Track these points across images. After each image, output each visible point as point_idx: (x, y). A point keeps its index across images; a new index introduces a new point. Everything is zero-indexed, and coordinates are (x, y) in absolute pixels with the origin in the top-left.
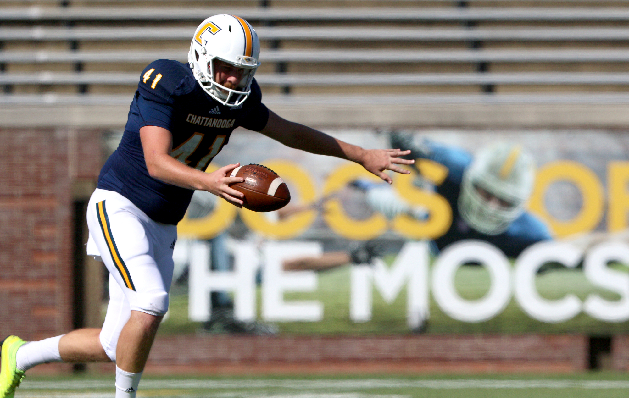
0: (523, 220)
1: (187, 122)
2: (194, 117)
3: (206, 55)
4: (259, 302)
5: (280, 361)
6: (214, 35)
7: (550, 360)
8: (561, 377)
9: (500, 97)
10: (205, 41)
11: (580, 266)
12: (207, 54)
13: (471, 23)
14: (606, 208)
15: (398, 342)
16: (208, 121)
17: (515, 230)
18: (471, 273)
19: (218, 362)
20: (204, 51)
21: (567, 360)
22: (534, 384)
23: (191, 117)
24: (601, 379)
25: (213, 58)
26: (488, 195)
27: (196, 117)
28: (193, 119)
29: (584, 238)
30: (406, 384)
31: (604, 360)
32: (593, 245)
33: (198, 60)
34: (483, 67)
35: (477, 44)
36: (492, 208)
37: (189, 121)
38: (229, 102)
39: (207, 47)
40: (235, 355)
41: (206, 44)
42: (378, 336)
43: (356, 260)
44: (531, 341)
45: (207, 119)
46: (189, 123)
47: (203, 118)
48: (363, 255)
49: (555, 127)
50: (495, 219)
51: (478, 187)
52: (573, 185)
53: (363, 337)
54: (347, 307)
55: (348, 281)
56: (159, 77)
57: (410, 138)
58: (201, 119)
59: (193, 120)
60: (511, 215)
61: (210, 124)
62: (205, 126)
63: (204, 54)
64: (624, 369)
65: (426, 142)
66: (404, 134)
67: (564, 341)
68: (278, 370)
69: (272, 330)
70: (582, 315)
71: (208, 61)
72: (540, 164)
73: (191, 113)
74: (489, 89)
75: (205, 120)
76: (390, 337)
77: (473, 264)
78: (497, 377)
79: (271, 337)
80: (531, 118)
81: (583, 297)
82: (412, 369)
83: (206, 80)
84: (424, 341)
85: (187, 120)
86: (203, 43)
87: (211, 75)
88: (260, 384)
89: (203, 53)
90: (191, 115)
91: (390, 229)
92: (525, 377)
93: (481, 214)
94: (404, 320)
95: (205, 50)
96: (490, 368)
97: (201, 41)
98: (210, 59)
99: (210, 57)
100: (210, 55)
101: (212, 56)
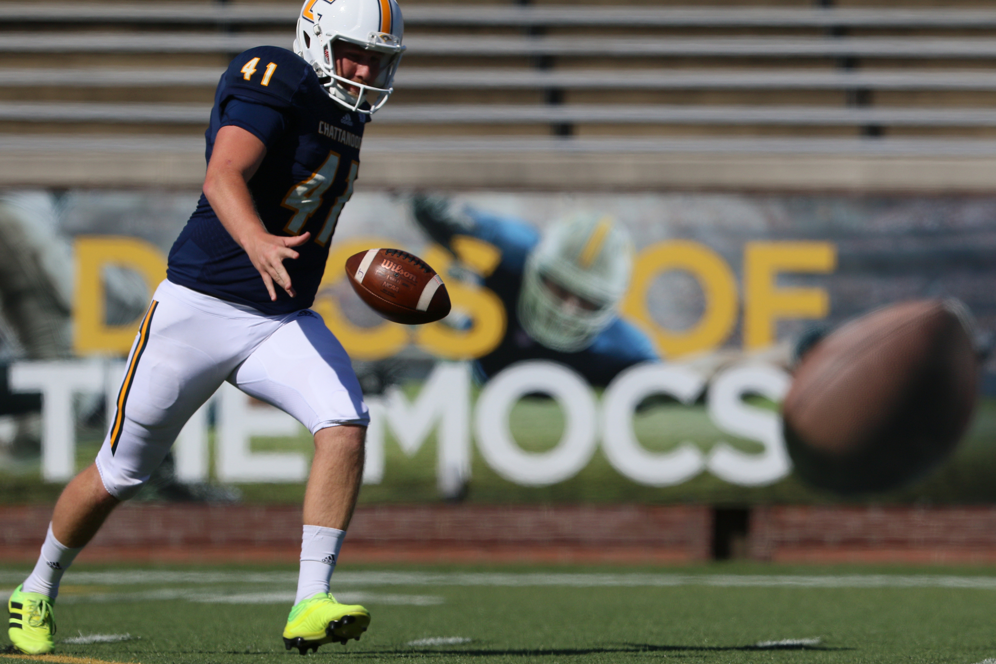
0: (615, 330)
1: (321, 134)
3: (320, 35)
4: (212, 453)
5: (246, 543)
6: (331, 3)
7: (656, 544)
8: (672, 570)
9: (581, 143)
10: (319, 15)
11: (702, 399)
12: (322, 33)
13: (538, 30)
14: (741, 313)
15: (423, 516)
16: (341, 134)
17: (604, 344)
18: (536, 410)
19: (150, 544)
20: (317, 30)
21: (681, 544)
22: (632, 580)
23: (323, 126)
24: (739, 573)
25: (331, 38)
26: (562, 292)
28: (326, 129)
29: (707, 359)
30: (437, 579)
31: (737, 544)
32: (720, 369)
33: (308, 45)
34: (555, 96)
35: (546, 62)
36: (568, 311)
38: (360, 107)
39: (322, 24)
40: (175, 534)
41: (319, 20)
42: (392, 506)
44: (628, 515)
45: (340, 131)
46: (323, 135)
47: (336, 129)
48: (372, 382)
49: (664, 189)
50: (574, 329)
51: (547, 279)
52: (691, 276)
53: (370, 507)
56: (271, 68)
57: (445, 205)
58: (334, 131)
59: (327, 131)
60: (597, 323)
61: (344, 140)
62: (340, 143)
63: (318, 34)
64: (767, 559)
65: (468, 210)
66: (434, 198)
68: (242, 556)
69: (233, 496)
70: (704, 476)
71: (324, 44)
72: (641, 246)
73: (323, 121)
74: (564, 130)
75: (338, 132)
77: (539, 397)
79: (230, 506)
80: (627, 175)
81: (706, 446)
82: (444, 556)
83: (322, 75)
84: (463, 515)
85: (320, 132)
86: (316, 18)
87: (331, 66)
88: (214, 577)
89: (316, 32)
91: (413, 342)
93: (551, 320)
94: (432, 481)
95: (319, 28)
96: (564, 556)
97: (312, 16)
98: (326, 40)
99: (327, 37)
100: (327, 35)
101: (330, 35)
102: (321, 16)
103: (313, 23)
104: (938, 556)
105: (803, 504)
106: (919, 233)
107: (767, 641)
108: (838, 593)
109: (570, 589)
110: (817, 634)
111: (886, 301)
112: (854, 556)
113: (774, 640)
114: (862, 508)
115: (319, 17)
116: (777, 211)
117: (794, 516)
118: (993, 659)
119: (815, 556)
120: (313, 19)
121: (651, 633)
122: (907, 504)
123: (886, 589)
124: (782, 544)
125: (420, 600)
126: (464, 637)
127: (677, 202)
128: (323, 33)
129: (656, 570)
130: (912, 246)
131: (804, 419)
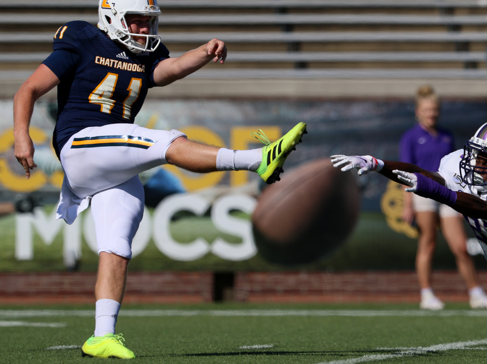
0: (160, 175)
2: (103, 59)
3: (117, 14)
7: (184, 293)
8: (192, 308)
10: (113, 4)
11: (208, 213)
15: (55, 278)
16: (117, 63)
17: (154, 183)
21: (197, 293)
22: (170, 313)
23: (99, 60)
24: (225, 309)
25: (124, 14)
27: (104, 59)
28: (101, 60)
29: (211, 191)
30: (63, 313)
31: (228, 292)
32: (218, 197)
37: (98, 63)
39: (116, 8)
42: (39, 273)
43: (20, 210)
44: (168, 277)
45: (116, 62)
46: (99, 64)
47: (112, 61)
48: (25, 205)
49: (186, 97)
53: (26, 273)
54: (13, 249)
55: (13, 226)
56: (64, 29)
58: (110, 62)
59: (102, 62)
61: (121, 67)
62: (116, 68)
63: (115, 14)
64: (244, 300)
67: (194, 277)
70: (209, 255)
71: (120, 18)
73: (98, 56)
75: (114, 63)
76: (48, 274)
78: (138, 307)
81: (210, 241)
82: (68, 300)
84: (77, 278)
85: (96, 62)
86: (111, 6)
87: (127, 29)
90: (99, 57)
91: (49, 183)
92: (162, 307)
94: (61, 259)
95: (115, 11)
97: (109, 6)
98: (122, 16)
99: (121, 14)
100: (121, 13)
101: (123, 13)
102: (114, 4)
103: (111, 9)
104: (339, 299)
105: (264, 271)
106: (327, 121)
107: (244, 346)
108: (283, 319)
109: (136, 318)
110: (272, 342)
111: (309, 158)
112: (293, 299)
113: (248, 345)
114: (296, 272)
115: (113, 5)
116: (249, 109)
117: (259, 277)
118: (369, 355)
119: (271, 299)
120: (110, 7)
121: (181, 342)
122: (321, 270)
123: (309, 317)
124: (252, 292)
125: (53, 325)
126: (78, 345)
127: (194, 105)
128: (118, 13)
129: (184, 308)
130: (323, 128)
131: (264, 224)
